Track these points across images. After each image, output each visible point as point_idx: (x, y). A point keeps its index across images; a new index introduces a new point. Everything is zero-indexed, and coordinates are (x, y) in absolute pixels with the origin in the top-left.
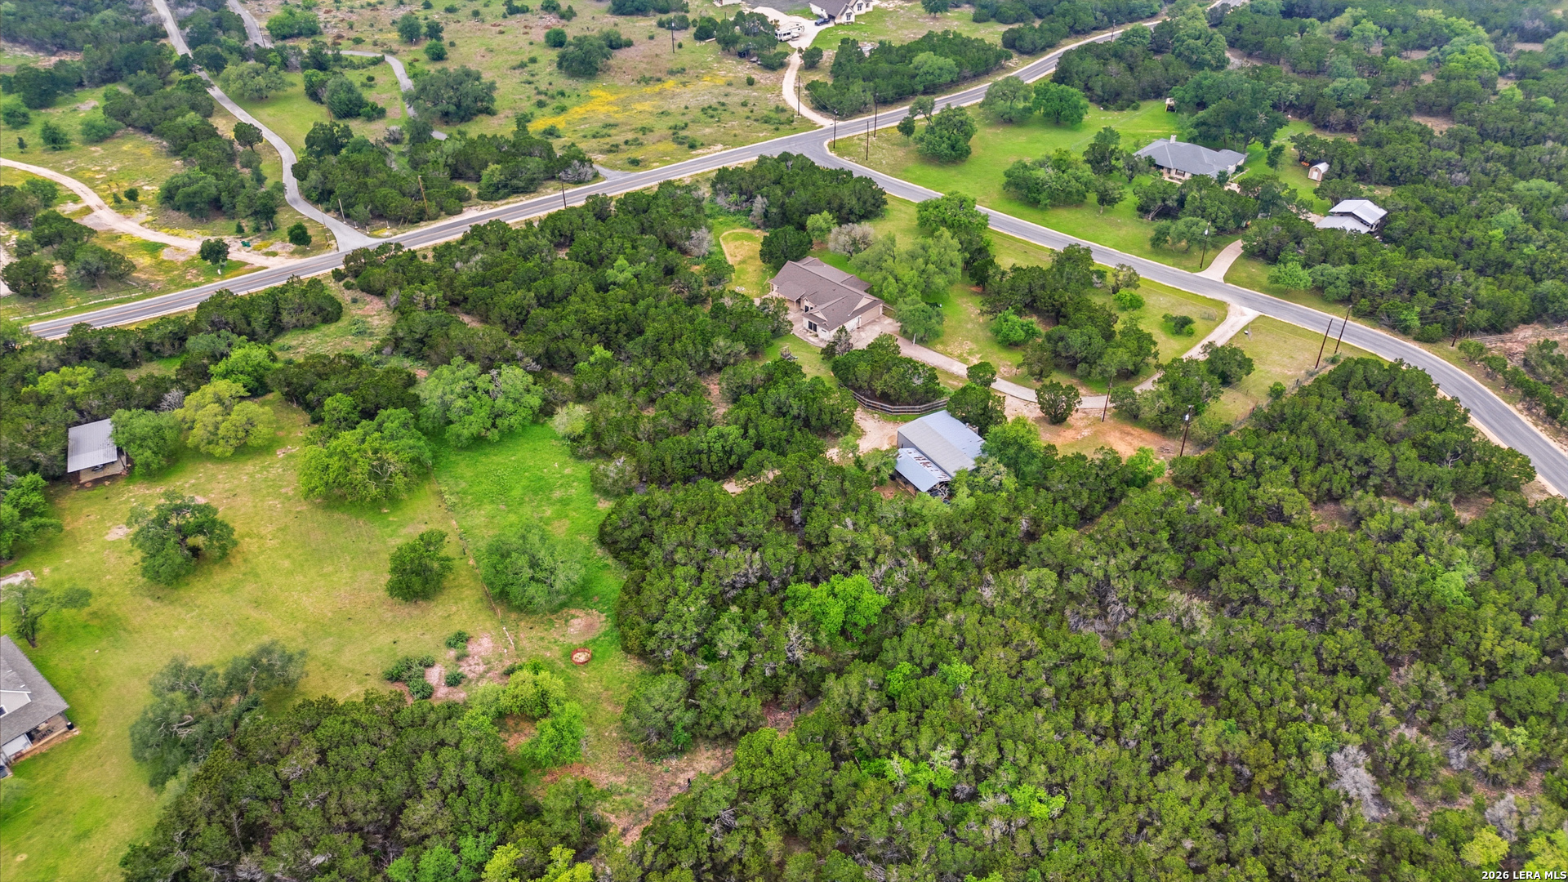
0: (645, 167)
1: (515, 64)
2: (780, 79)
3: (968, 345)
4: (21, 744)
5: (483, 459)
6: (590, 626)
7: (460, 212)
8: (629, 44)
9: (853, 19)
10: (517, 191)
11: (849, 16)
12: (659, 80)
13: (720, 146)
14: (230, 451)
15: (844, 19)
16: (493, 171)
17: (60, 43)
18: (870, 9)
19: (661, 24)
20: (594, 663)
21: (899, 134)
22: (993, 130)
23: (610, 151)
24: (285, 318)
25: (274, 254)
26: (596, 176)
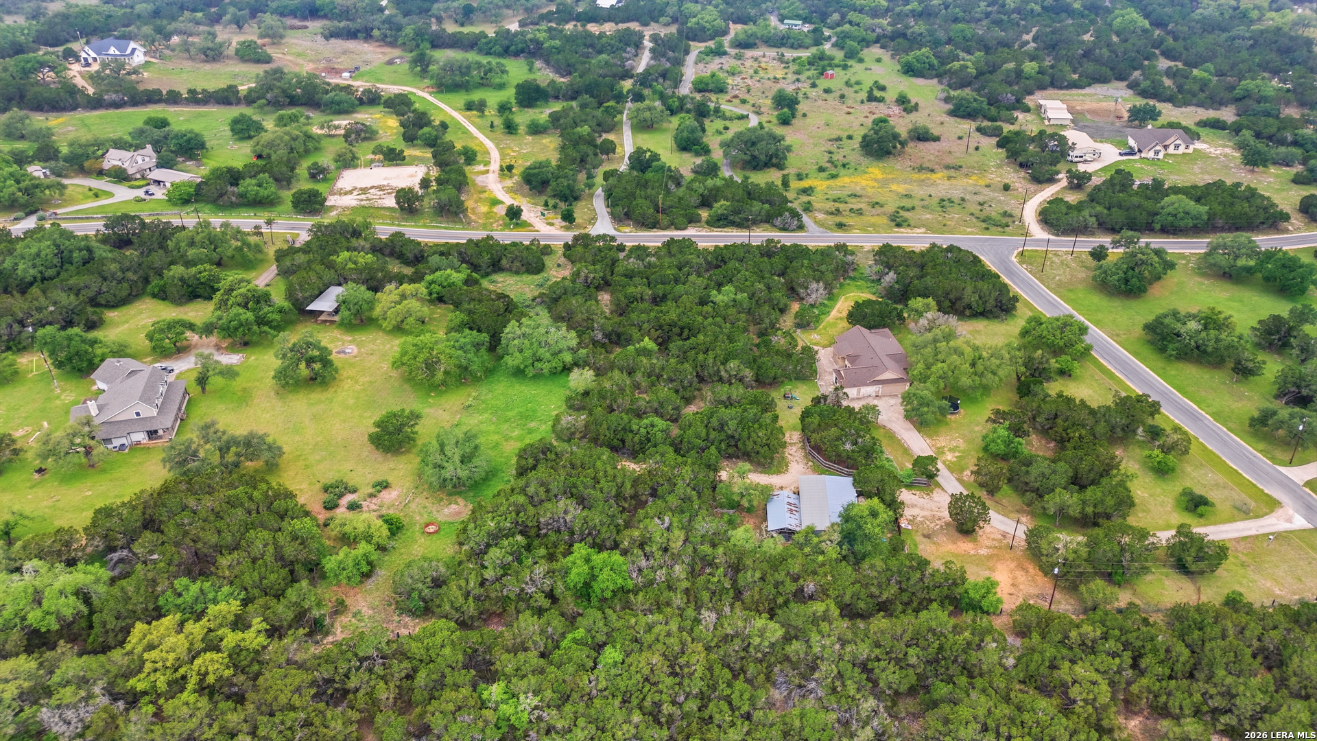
0: (846, 231)
1: (834, 136)
2: (1036, 193)
3: (961, 444)
4: (140, 437)
5: (517, 386)
6: (459, 513)
7: (685, 229)
8: (937, 139)
9: (1161, 156)
10: (733, 224)
11: (1157, 152)
12: (932, 171)
13: (923, 230)
14: (390, 327)
15: (1151, 154)
16: (721, 206)
17: (566, 70)
18: (1190, 150)
19: (979, 130)
20: (435, 537)
21: (1090, 258)
22: (1198, 279)
23: (832, 213)
24: (504, 262)
25: (552, 224)
26: (801, 227)
